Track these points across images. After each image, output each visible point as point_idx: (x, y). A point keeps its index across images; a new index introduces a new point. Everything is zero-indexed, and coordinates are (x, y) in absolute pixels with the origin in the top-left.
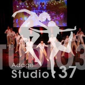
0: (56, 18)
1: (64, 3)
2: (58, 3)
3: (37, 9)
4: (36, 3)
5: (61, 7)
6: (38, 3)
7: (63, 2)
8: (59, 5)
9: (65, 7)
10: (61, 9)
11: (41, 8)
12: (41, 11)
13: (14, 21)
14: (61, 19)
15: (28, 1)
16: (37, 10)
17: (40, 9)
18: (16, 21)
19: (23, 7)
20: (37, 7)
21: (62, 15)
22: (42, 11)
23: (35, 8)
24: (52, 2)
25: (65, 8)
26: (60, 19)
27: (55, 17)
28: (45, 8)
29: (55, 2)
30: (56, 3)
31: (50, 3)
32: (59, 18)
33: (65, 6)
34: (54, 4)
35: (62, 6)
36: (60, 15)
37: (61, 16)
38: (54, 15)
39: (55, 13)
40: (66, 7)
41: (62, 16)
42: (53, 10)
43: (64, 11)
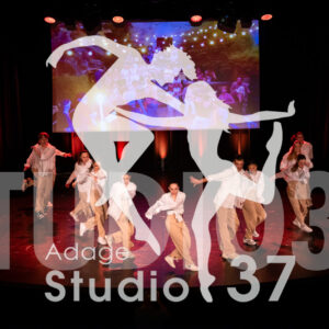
1: (247, 39)
2: (225, 40)
4: (142, 40)
5: (235, 56)
6: (147, 39)
7: (244, 34)
8: (229, 45)
10: (235, 61)
13: (56, 109)
14: (236, 99)
15: (110, 31)
18: (62, 109)
19: (90, 54)
21: (240, 84)
24: (204, 34)
25: (251, 59)
26: (234, 101)
29: (215, 35)
30: (217, 40)
31: (195, 39)
32: (230, 96)
33: (253, 52)
34: (212, 43)
35: (239, 49)
36: (235, 83)
37: (238, 91)
39: (215, 76)
40: (257, 55)
41: (240, 90)
42: (204, 65)
43: (249, 70)
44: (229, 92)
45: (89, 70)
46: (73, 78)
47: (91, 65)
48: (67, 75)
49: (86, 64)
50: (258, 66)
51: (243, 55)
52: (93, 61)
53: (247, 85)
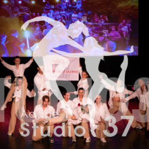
0: (109, 32)
3: (58, 8)
5: (121, 5)
9: (132, 4)
11: (70, 6)
12: (68, 14)
16: (59, 12)
17: (66, 10)
19: (20, 2)
20: (59, 3)
21: (124, 25)
22: (71, 15)
23: (53, 7)
25: (133, 7)
26: (120, 37)
27: (105, 32)
28: (80, 5)
32: (117, 33)
33: (134, 2)
36: (121, 24)
37: (123, 29)
38: (103, 25)
39: (107, 19)
40: (137, 5)
41: (125, 29)
42: (100, 11)
43: (130, 15)
44: (116, 30)
45: (20, 13)
46: (8, 19)
47: (21, 10)
48: (3, 17)
49: (18, 10)
50: (138, 12)
51: (127, 4)
52: (22, 7)
53: (130, 25)
